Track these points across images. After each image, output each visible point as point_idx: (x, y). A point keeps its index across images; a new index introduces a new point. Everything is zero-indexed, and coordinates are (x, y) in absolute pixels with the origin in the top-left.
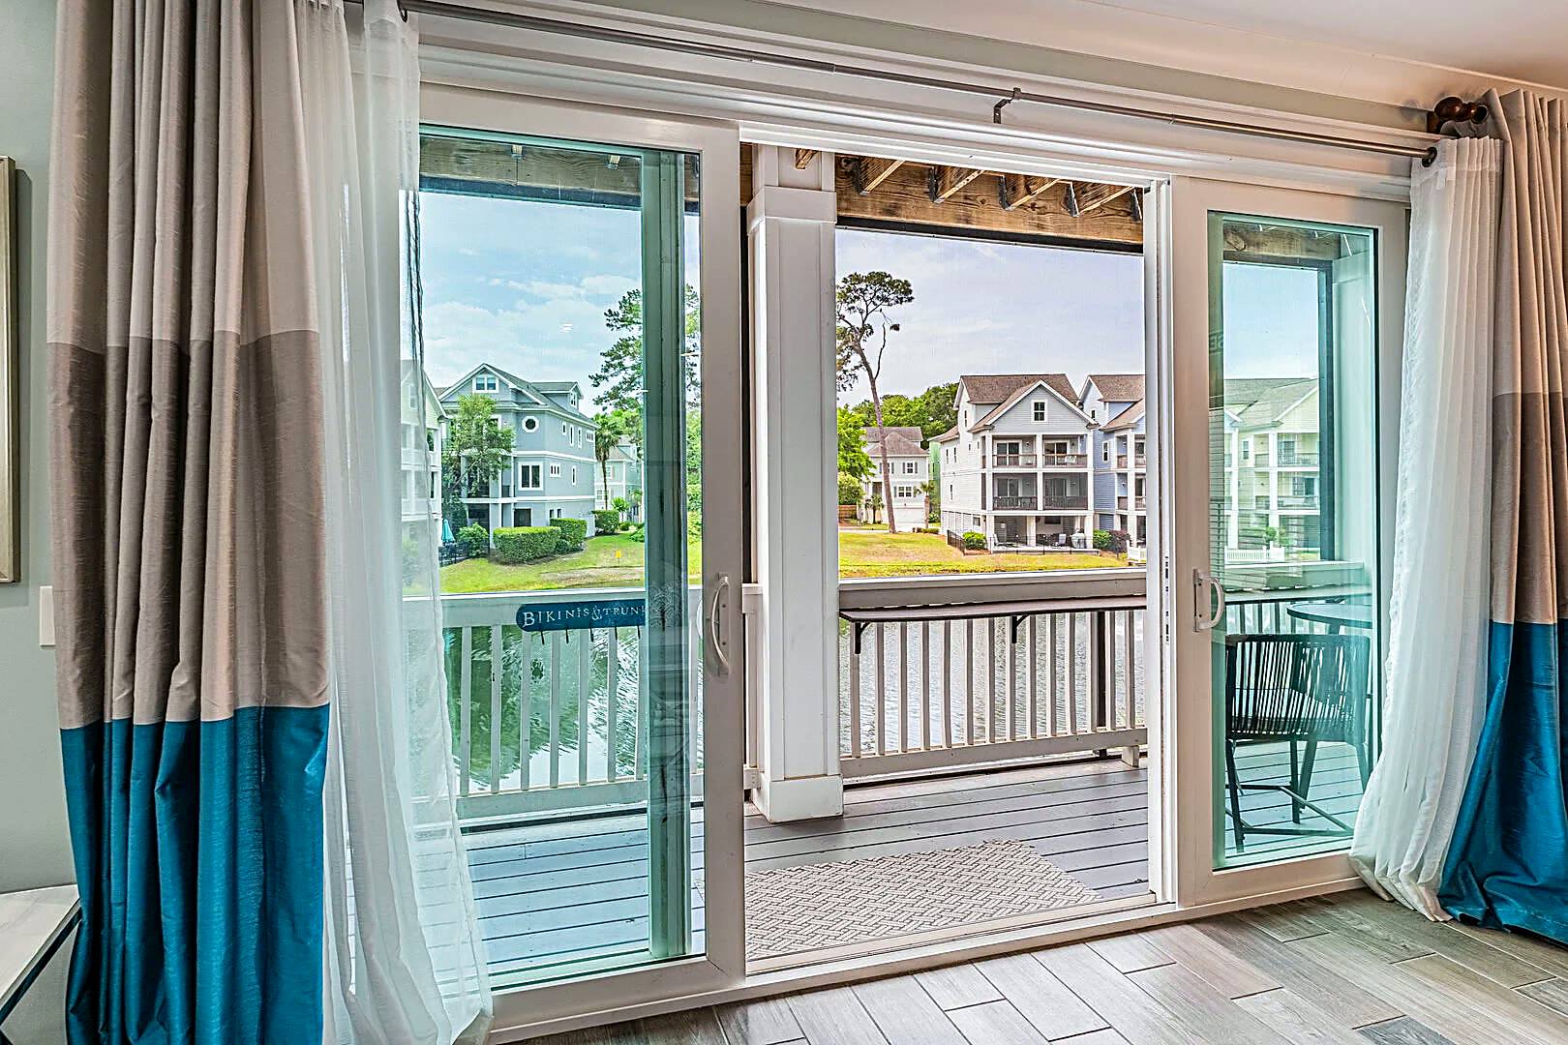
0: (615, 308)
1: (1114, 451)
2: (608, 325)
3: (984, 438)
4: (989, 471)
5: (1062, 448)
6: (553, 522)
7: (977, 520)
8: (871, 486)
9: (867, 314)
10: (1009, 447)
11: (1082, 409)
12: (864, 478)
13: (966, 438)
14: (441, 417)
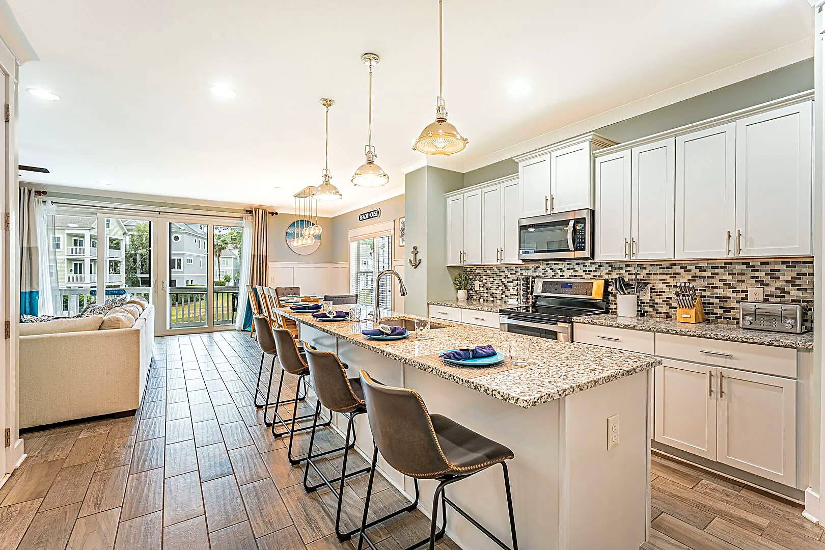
14: (125, 233)
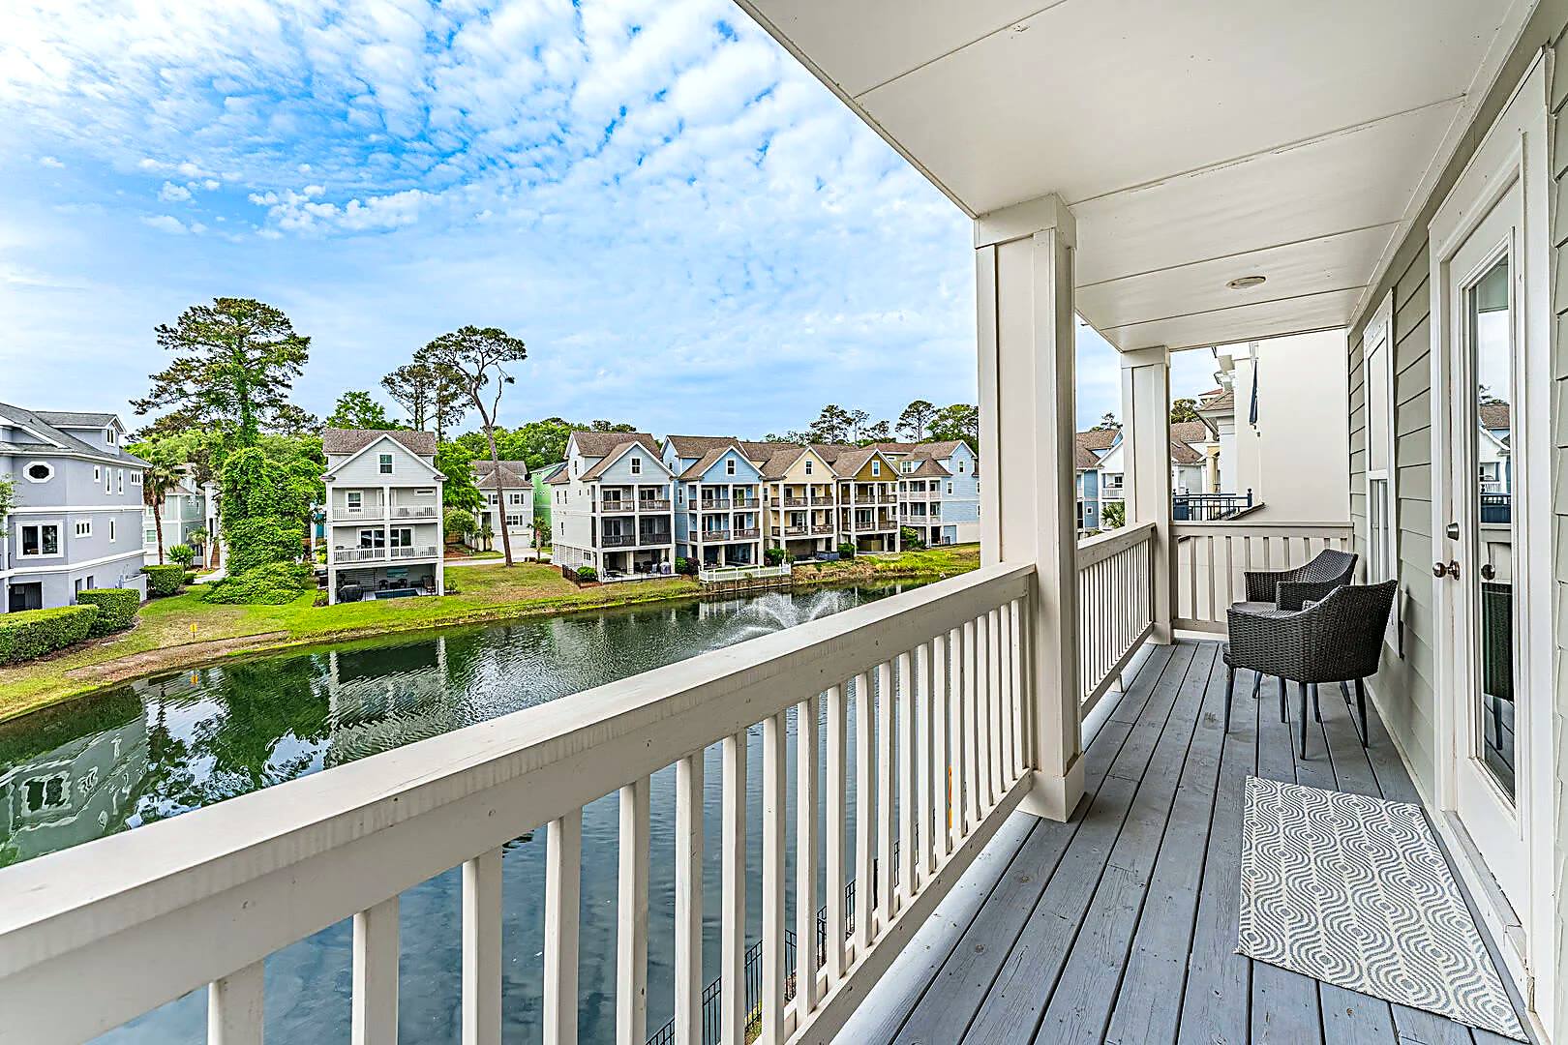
0: (172, 324)
1: (687, 496)
2: (160, 342)
3: (594, 487)
4: (598, 515)
5: (651, 495)
6: (81, 598)
7: (587, 556)
8: (480, 516)
9: (483, 366)
10: (613, 495)
11: (662, 461)
12: (474, 510)
13: (576, 484)
